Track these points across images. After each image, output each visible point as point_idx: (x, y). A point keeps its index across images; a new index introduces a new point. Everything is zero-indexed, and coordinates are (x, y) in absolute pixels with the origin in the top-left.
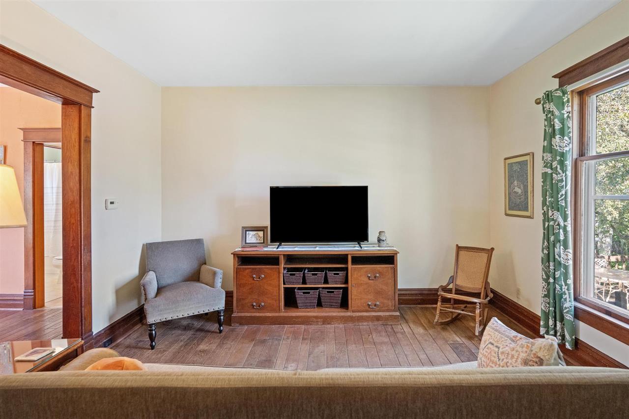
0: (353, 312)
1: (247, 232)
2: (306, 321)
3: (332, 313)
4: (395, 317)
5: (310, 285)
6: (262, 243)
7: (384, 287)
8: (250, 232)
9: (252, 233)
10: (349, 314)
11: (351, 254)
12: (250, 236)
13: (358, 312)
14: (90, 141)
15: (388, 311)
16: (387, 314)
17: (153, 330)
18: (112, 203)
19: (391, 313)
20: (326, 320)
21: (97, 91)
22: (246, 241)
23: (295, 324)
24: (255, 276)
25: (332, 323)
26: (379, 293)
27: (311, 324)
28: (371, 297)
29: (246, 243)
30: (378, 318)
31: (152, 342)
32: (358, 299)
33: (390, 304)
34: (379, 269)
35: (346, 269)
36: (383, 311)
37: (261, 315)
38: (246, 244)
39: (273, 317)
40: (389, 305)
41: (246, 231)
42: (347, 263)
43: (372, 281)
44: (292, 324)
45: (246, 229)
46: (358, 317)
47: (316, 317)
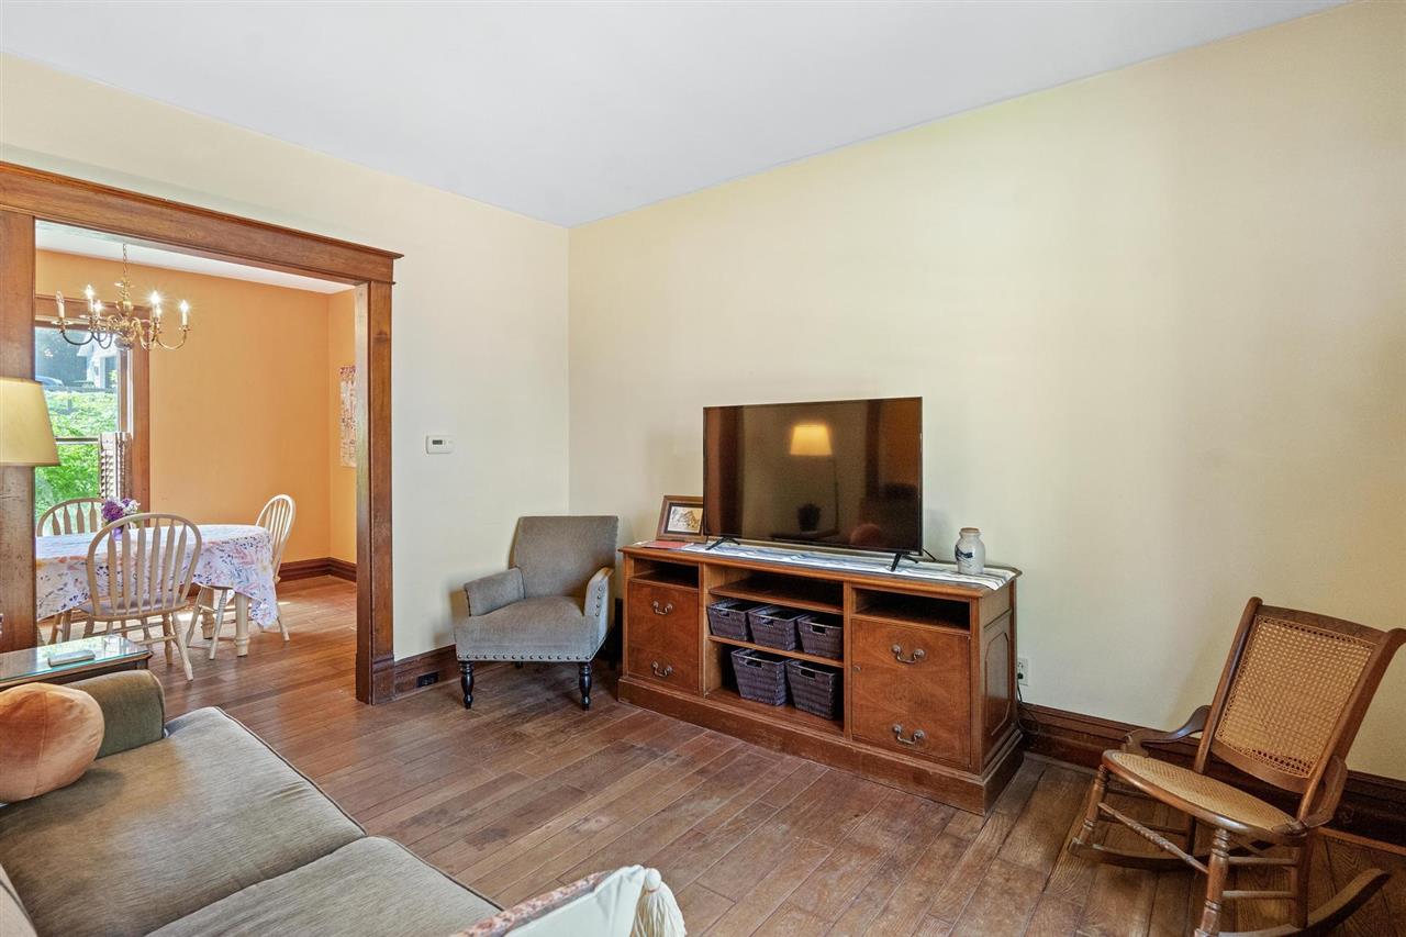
0: (855, 739)
1: (673, 508)
2: (746, 731)
3: (805, 729)
4: (972, 790)
5: (759, 644)
6: (696, 534)
7: (940, 692)
8: (678, 508)
9: (681, 510)
10: (842, 741)
11: (853, 583)
12: (677, 517)
13: (868, 743)
14: (388, 341)
15: (949, 763)
16: (946, 771)
17: (466, 673)
18: (435, 442)
19: (957, 774)
20: (791, 744)
21: (400, 256)
22: (667, 527)
23: (725, 733)
24: (656, 604)
25: (803, 754)
26: (923, 705)
27: (756, 743)
28: (901, 709)
29: (666, 531)
30: (919, 777)
31: (466, 696)
32: (867, 707)
33: (957, 744)
34: (925, 635)
35: (837, 621)
36: (937, 761)
37: (666, 691)
38: (665, 534)
39: (685, 704)
40: (953, 748)
41: (671, 505)
42: (839, 603)
43: (904, 667)
44: (719, 730)
45: (672, 502)
46: (866, 756)
47: (768, 728)
